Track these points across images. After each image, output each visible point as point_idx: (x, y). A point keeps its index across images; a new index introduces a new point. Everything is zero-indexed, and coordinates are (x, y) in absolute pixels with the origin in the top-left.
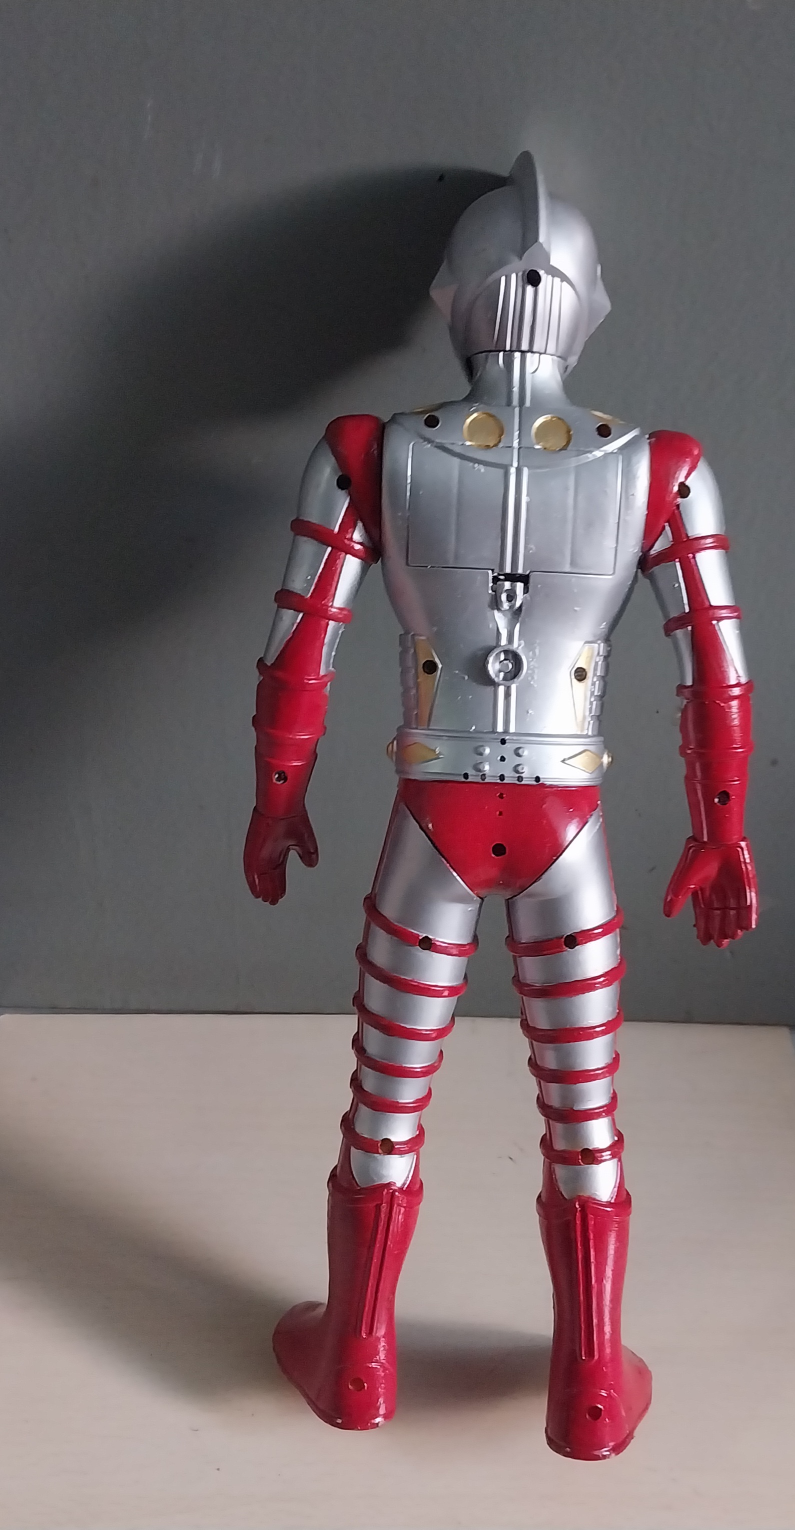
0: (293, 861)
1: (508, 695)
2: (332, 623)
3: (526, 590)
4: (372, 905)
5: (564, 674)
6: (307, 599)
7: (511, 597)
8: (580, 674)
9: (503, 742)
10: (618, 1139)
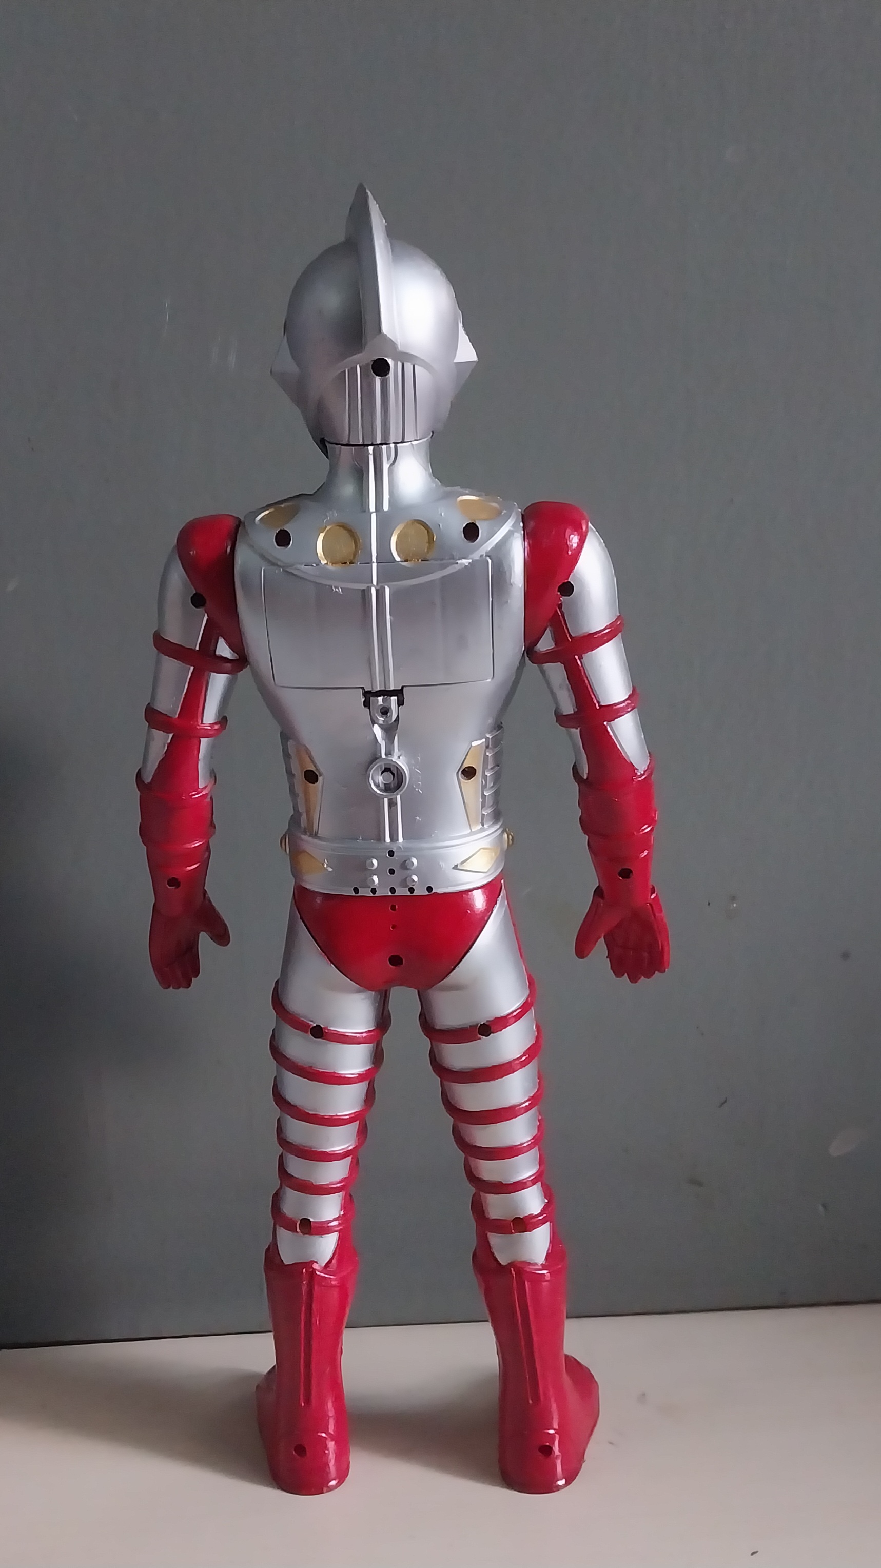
0: (204, 939)
1: (392, 804)
2: (204, 741)
3: (400, 703)
4: (278, 1002)
5: (453, 778)
6: (176, 719)
7: (385, 712)
8: (469, 773)
9: (391, 853)
10: (548, 1201)
